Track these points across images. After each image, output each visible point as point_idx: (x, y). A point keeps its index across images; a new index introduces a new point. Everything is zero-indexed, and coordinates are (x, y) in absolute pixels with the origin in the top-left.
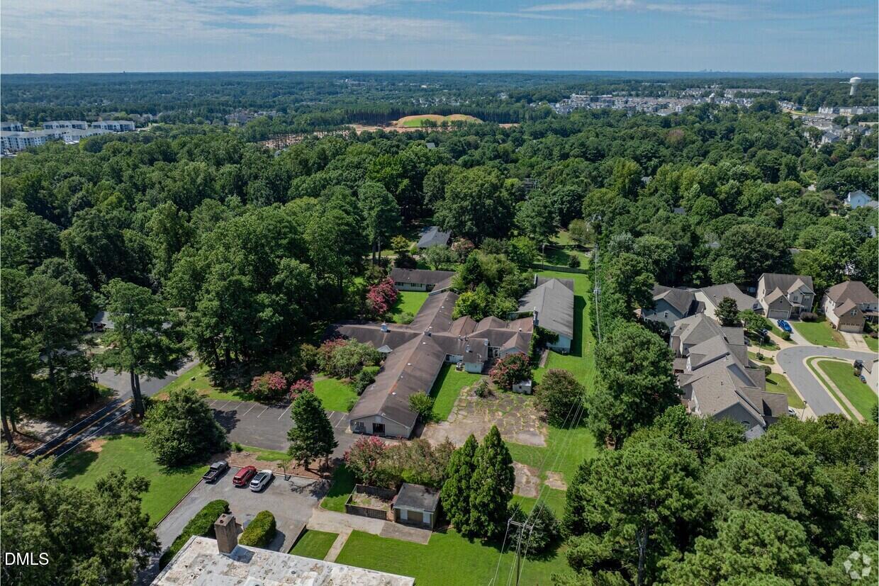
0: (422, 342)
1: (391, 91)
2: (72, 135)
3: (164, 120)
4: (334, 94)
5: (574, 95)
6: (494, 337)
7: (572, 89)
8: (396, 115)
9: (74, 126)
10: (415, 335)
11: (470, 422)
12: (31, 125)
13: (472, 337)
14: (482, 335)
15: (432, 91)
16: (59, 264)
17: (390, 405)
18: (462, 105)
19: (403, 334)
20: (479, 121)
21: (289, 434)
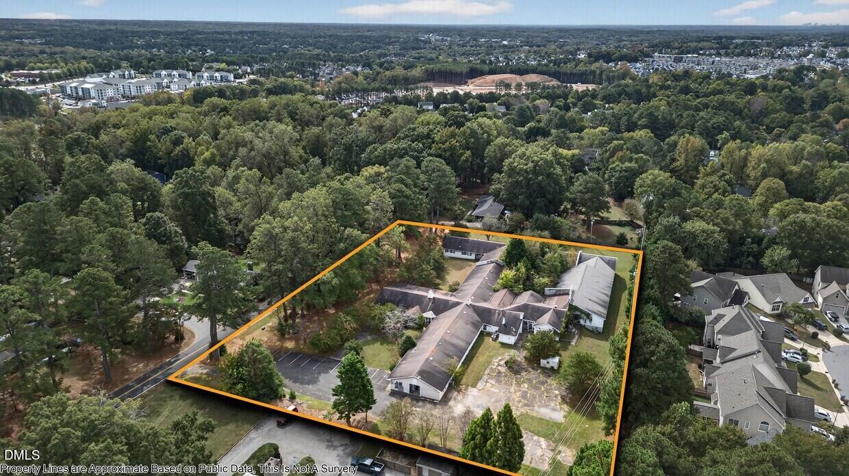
0: (462, 311)
1: (472, 47)
2: (177, 84)
3: (259, 72)
4: (417, 49)
5: (656, 54)
6: (530, 311)
7: (656, 47)
8: (474, 73)
9: (180, 76)
10: (458, 304)
11: (496, 391)
12: (143, 73)
13: (510, 310)
14: (519, 309)
15: (513, 47)
17: (425, 369)
18: (539, 65)
19: (447, 301)
20: (555, 83)
21: (334, 390)
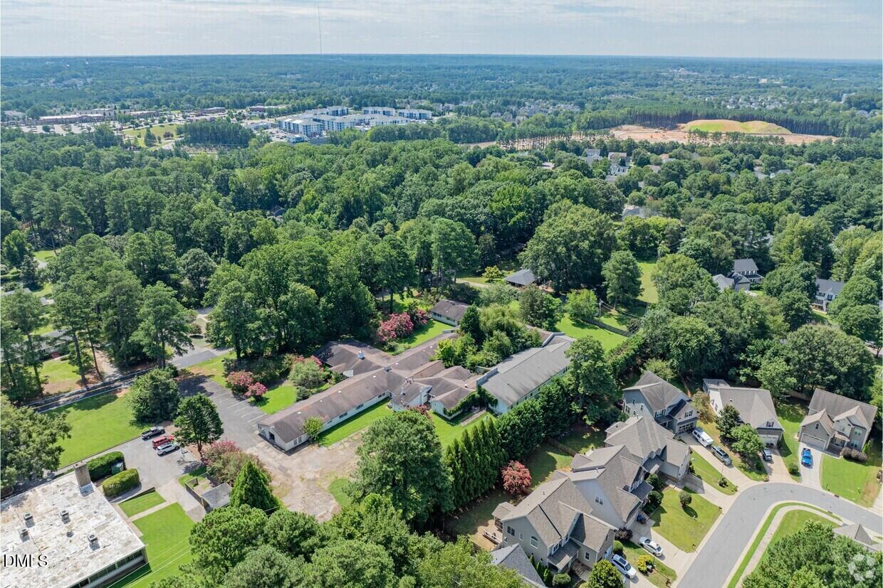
4: (651, 86)
6: (439, 386)
9: (384, 113)
11: (342, 453)
12: (355, 109)
13: (419, 381)
14: (430, 382)
16: (197, 254)
17: (287, 421)
19: (371, 364)
